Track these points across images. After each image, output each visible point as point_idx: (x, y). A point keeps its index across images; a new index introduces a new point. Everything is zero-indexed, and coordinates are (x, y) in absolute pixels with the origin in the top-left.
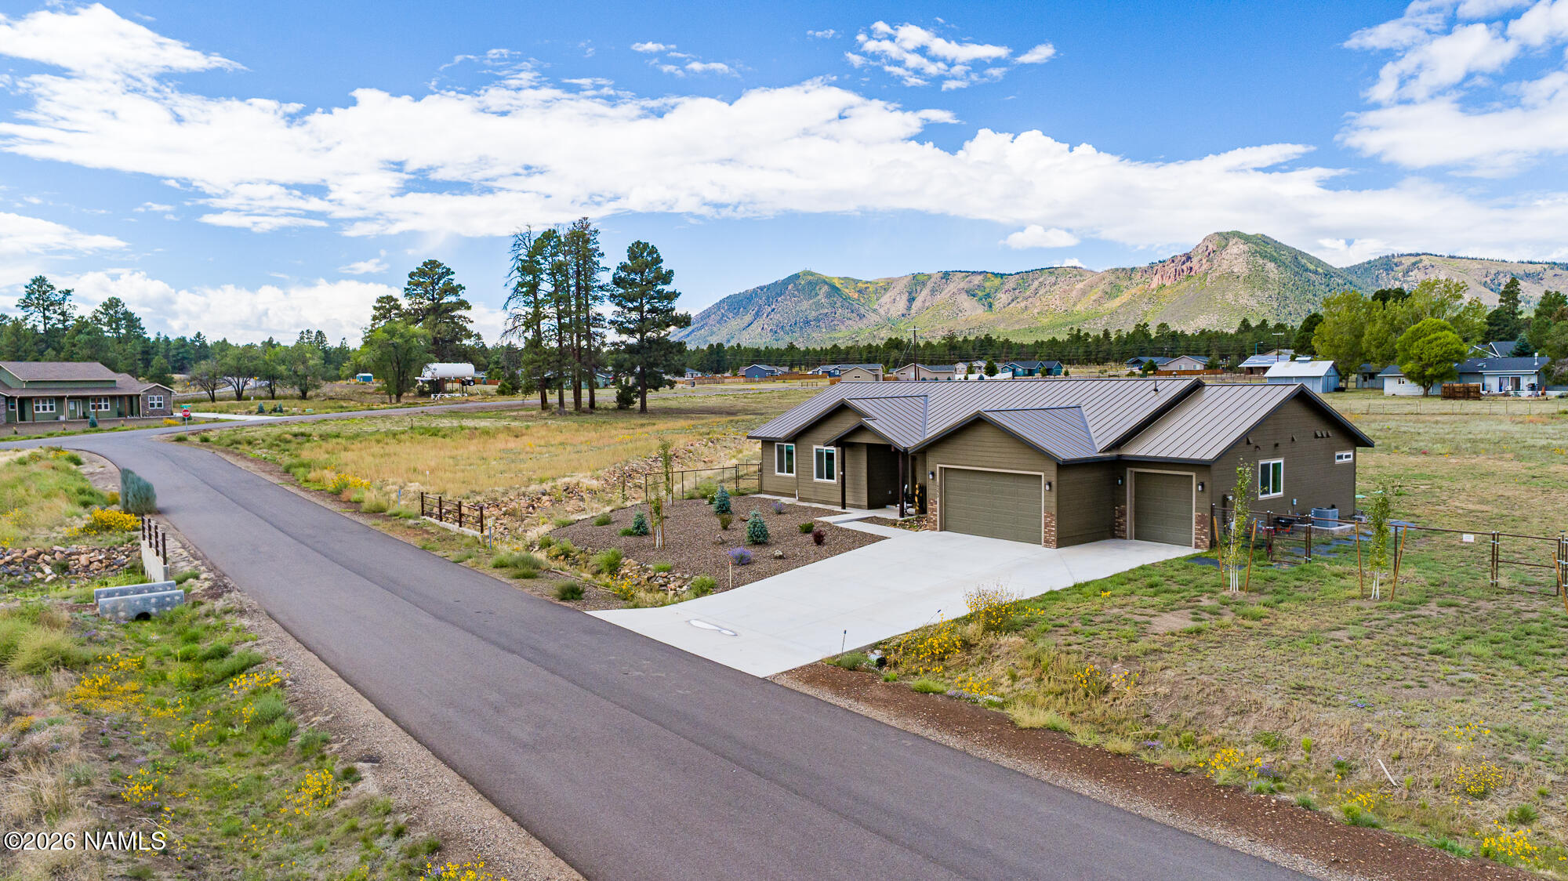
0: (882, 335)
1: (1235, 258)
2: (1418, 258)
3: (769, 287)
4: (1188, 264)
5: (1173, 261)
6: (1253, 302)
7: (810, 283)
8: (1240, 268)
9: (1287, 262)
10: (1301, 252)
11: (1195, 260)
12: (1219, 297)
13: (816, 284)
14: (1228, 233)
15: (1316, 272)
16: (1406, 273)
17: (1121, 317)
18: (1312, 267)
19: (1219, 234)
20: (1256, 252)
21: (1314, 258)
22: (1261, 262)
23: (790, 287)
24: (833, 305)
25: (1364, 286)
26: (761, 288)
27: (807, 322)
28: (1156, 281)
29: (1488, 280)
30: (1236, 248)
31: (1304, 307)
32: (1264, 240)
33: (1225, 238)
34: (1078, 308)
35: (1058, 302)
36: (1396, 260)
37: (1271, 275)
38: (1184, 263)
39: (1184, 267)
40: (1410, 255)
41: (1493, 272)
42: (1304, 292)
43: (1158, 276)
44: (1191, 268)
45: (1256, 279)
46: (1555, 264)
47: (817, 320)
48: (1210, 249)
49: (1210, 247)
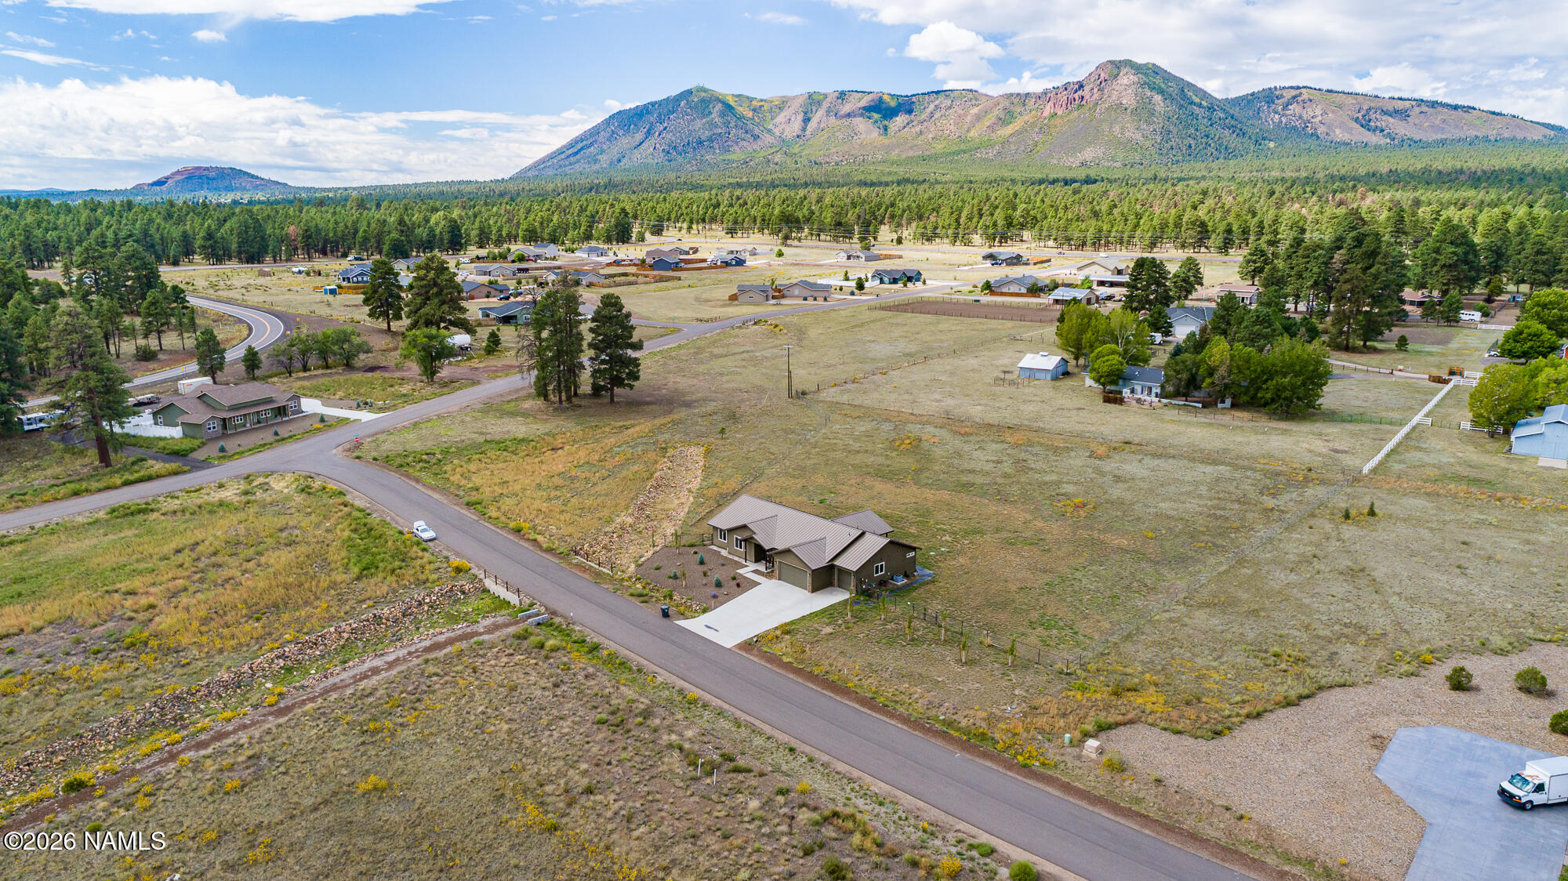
0: (776, 160)
1: (1125, 89)
2: (1298, 92)
3: (660, 103)
4: (1080, 93)
5: (1066, 89)
6: (1138, 136)
7: (703, 100)
8: (1129, 100)
9: (1174, 95)
10: (1189, 85)
11: (1087, 88)
12: (1106, 129)
13: (710, 102)
14: (1120, 62)
15: (1200, 106)
16: (1286, 107)
17: (1013, 147)
18: (1197, 100)
19: (1111, 62)
20: (1145, 83)
21: (1201, 90)
22: (1149, 94)
23: (682, 104)
24: (727, 124)
25: (1245, 120)
26: (653, 104)
27: (700, 143)
28: (1048, 110)
29: (1360, 115)
30: (1127, 78)
31: (1185, 142)
32: (1156, 70)
33: (1117, 66)
34: (973, 133)
35: (952, 127)
36: (1277, 93)
37: (1157, 108)
38: (1076, 91)
39: (1076, 96)
40: (1292, 88)
41: (1365, 107)
42: (1187, 127)
43: (1051, 104)
44: (1082, 97)
45: (1144, 111)
46: (1422, 101)
47: (710, 139)
48: (1102, 78)
49: (1102, 75)
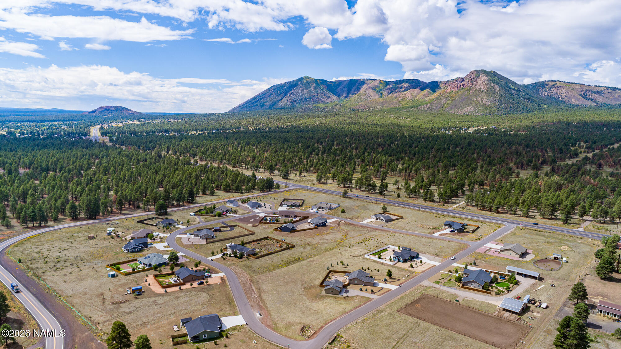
0: (337, 108)
1: (482, 83)
2: (555, 83)
3: (290, 83)
4: (463, 83)
5: (457, 81)
6: (488, 102)
7: (307, 82)
8: (484, 87)
9: (503, 85)
10: (509, 80)
11: (466, 81)
12: (475, 99)
13: (310, 82)
14: (480, 70)
15: (514, 89)
16: (550, 89)
17: (435, 105)
18: (513, 87)
19: (476, 71)
20: (491, 80)
21: (514, 82)
22: (493, 85)
23: (299, 83)
24: (317, 92)
25: (533, 95)
26: (287, 83)
27: (306, 99)
28: (449, 89)
29: (582, 93)
30: (483, 78)
31: (509, 105)
32: (495, 74)
33: (479, 73)
34: (417, 98)
35: (409, 95)
36: (546, 83)
37: (496, 91)
38: (461, 82)
39: (461, 84)
40: (552, 81)
41: (585, 90)
42: (509, 99)
43: (450, 87)
44: (464, 85)
45: (490, 92)
46: (609, 87)
47: (310, 98)
48: (472, 77)
49: (472, 76)
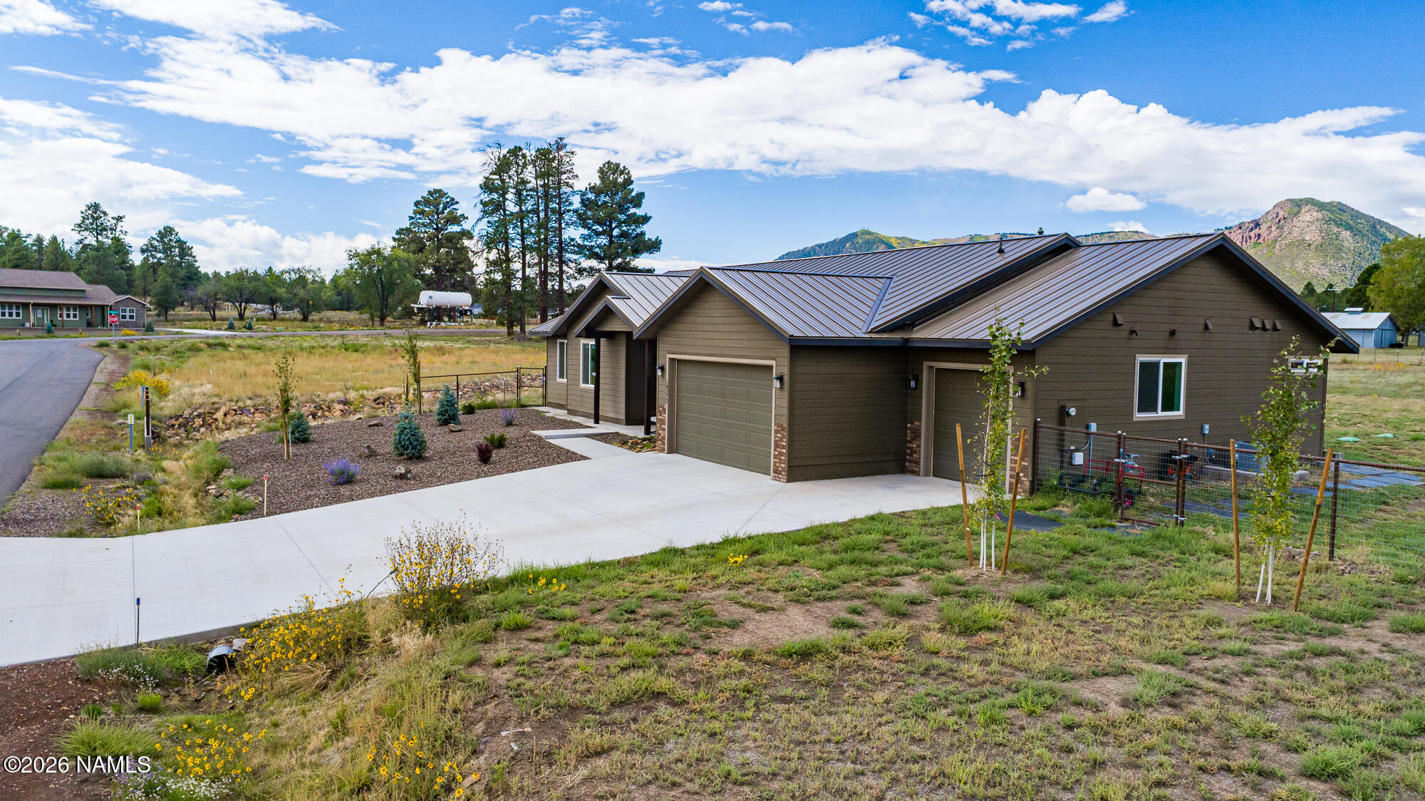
1: (1308, 226)
3: (827, 245)
4: (1256, 231)
5: (1240, 228)
7: (867, 242)
8: (1312, 236)
9: (1364, 231)
10: (1380, 221)
11: (1264, 227)
12: (1288, 265)
13: (874, 244)
14: (1301, 200)
18: (1392, 236)
19: (1290, 201)
20: (1331, 219)
21: (1394, 227)
22: (1336, 230)
23: (848, 245)
26: (820, 246)
30: (1308, 216)
32: (1341, 208)
33: (1297, 205)
37: (1346, 244)
38: (1252, 230)
39: (1252, 234)
44: (1259, 235)
45: (1329, 247)
48: (1281, 216)
49: (1281, 214)
